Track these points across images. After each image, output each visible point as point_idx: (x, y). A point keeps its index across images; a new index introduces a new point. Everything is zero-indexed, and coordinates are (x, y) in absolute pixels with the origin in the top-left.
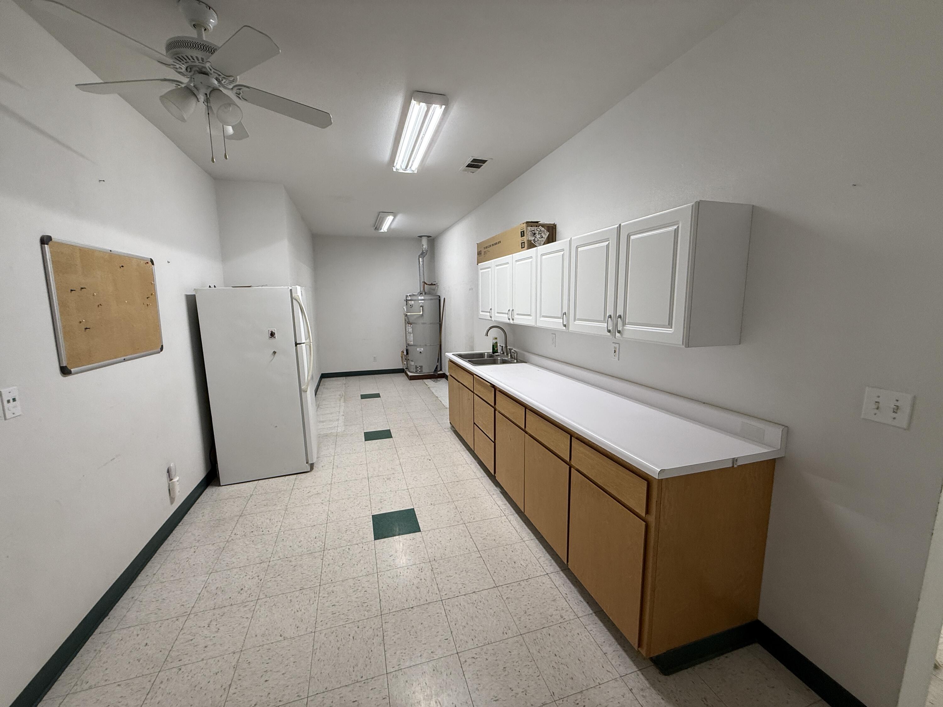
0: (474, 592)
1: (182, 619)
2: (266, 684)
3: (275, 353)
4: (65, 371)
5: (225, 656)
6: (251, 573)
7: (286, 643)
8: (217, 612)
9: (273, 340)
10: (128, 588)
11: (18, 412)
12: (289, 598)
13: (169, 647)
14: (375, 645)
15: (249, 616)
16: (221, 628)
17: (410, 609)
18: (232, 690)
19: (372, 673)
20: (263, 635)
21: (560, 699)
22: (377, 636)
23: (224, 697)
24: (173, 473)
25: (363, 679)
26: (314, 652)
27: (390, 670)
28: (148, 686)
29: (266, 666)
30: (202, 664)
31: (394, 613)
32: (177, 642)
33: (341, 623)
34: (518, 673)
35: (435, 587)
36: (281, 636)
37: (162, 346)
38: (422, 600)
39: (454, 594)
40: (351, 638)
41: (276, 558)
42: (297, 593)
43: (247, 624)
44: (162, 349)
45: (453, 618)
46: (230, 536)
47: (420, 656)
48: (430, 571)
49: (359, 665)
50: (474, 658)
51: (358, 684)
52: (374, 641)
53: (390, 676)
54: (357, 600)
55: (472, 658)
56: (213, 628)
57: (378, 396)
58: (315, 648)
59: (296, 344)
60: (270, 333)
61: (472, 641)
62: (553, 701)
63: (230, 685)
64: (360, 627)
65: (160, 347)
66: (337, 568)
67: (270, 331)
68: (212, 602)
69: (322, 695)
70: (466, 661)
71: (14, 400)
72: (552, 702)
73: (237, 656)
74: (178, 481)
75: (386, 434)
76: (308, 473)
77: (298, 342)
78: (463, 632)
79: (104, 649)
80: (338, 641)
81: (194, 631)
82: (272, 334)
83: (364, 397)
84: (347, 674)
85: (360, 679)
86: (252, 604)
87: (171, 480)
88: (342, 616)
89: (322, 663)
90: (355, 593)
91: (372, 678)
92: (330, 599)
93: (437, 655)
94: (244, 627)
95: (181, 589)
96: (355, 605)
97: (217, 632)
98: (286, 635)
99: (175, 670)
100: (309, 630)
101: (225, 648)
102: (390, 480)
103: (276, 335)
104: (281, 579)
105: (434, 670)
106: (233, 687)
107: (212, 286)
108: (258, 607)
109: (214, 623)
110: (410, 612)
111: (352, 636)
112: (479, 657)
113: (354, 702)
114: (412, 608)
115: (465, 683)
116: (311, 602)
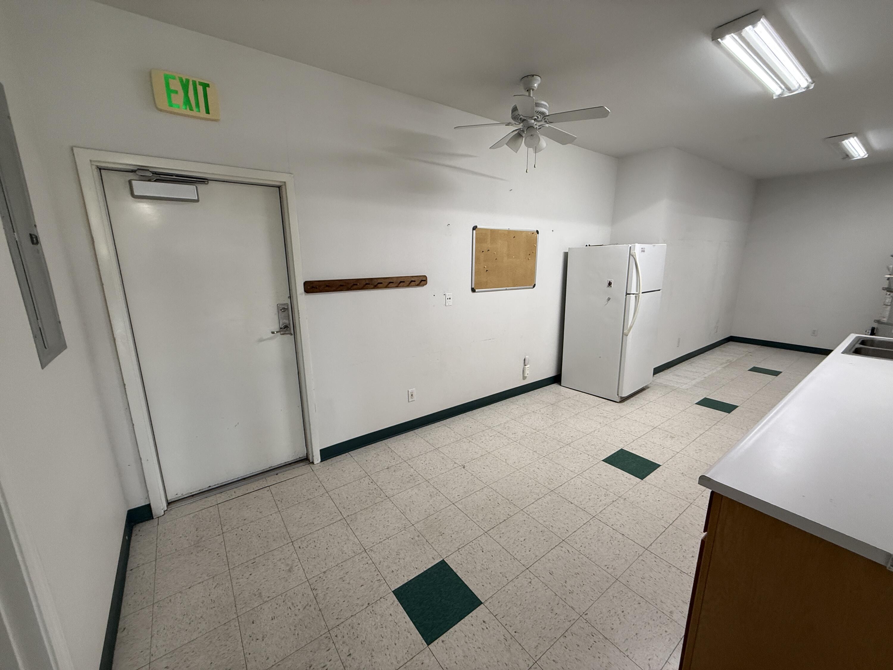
0: (623, 535)
1: (487, 428)
2: (483, 469)
3: (609, 299)
4: (473, 290)
5: (483, 450)
6: (525, 430)
7: (504, 463)
8: (498, 434)
9: (609, 288)
10: (485, 406)
11: (451, 304)
12: (526, 451)
13: (474, 433)
14: (533, 497)
15: (505, 444)
16: (493, 440)
17: (570, 503)
18: (473, 461)
19: (517, 503)
20: (501, 454)
21: (585, 620)
22: (538, 495)
23: (470, 460)
24: (526, 362)
25: (511, 501)
26: (508, 476)
27: (525, 510)
28: (459, 439)
29: (490, 464)
30: (476, 446)
31: (559, 496)
32: (478, 434)
33: (532, 477)
34: (582, 584)
35: (601, 509)
36: (506, 460)
37: (535, 285)
38: (582, 506)
39: (608, 522)
40: (527, 485)
41: (543, 432)
42: (531, 452)
43: (501, 446)
44: (534, 286)
45: (586, 529)
46: (537, 410)
47: (544, 521)
48: (611, 501)
49: (517, 496)
50: (568, 551)
51: (507, 501)
52: (534, 496)
53: (522, 512)
54: (551, 476)
55: (568, 550)
56: (491, 438)
57: (776, 373)
58: (511, 475)
59: (627, 294)
60: (608, 282)
61: (580, 546)
62: (581, 615)
63: (474, 459)
64: (537, 486)
65: (533, 285)
66: (562, 457)
67: (609, 281)
68: (501, 430)
69: (492, 490)
70: (562, 547)
71: (450, 299)
72: (579, 614)
73: (486, 453)
74: (528, 367)
75: (728, 408)
76: (616, 403)
77: (628, 293)
78: (581, 538)
79: (462, 420)
80: (521, 481)
81: (485, 434)
82: (610, 284)
83: (755, 369)
84: (508, 494)
85: (510, 500)
86: (511, 441)
87: (525, 365)
88: (535, 475)
89: (506, 482)
90: (555, 472)
91: (515, 505)
92: (541, 465)
93: (552, 529)
94: (499, 446)
95: (498, 418)
96: (547, 477)
97: (490, 440)
98: (507, 461)
99: (469, 441)
100: (517, 467)
101: (487, 447)
102: (672, 439)
103: (612, 285)
104: (533, 441)
105: (542, 532)
106: (475, 460)
107: (588, 245)
108: (512, 444)
109: (493, 437)
110: (567, 504)
111: (529, 485)
112: (572, 555)
113: (498, 503)
114: (572, 503)
115: (547, 552)
116: (532, 459)
